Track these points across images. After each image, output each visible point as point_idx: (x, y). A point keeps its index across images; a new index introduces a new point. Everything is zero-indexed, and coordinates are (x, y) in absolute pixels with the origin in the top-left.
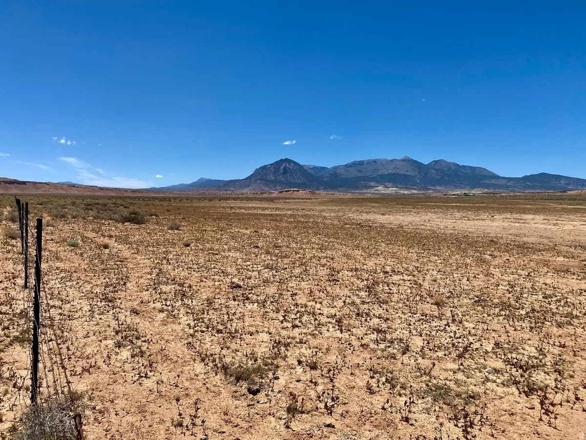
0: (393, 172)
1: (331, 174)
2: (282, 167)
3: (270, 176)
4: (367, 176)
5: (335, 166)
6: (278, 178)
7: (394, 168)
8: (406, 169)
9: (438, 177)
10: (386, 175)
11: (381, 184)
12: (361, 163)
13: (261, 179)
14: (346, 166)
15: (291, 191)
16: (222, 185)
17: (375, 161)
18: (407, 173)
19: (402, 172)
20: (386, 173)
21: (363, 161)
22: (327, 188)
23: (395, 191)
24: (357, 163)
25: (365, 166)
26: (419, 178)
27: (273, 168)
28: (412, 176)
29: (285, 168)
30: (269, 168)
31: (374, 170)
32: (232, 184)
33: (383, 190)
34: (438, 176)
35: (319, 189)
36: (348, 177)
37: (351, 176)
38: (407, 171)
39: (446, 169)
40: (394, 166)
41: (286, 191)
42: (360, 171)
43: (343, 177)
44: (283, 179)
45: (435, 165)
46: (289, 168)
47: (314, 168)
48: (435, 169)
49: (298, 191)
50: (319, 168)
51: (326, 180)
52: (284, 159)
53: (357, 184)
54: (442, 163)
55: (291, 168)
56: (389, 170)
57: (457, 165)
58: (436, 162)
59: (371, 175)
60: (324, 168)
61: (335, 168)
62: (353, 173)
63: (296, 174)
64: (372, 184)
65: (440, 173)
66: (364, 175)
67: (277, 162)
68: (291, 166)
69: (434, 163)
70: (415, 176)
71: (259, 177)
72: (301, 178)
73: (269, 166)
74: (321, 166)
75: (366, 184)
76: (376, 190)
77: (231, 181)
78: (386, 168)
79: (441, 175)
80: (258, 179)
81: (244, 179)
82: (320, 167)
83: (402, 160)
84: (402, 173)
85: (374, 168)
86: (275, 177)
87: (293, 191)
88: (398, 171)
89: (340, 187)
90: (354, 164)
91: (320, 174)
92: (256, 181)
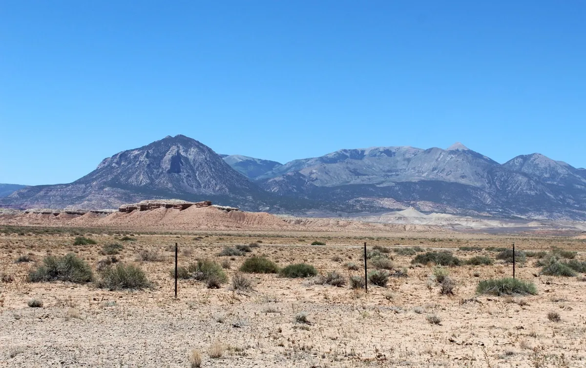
0: (431, 176)
1: (288, 177)
2: (168, 156)
3: (138, 176)
4: (373, 186)
5: (297, 161)
6: (157, 181)
7: (434, 169)
8: (460, 172)
9: (533, 193)
10: (415, 183)
11: (408, 205)
12: (358, 155)
13: (114, 184)
14: (324, 160)
15: (158, 206)
16: (15, 195)
17: (388, 152)
18: (463, 181)
19: (451, 179)
20: (415, 179)
21: (363, 152)
22: (279, 210)
23: (447, 220)
24: (348, 154)
25: (366, 161)
26: (489, 194)
27: (147, 156)
28: (476, 189)
29: (177, 161)
30: (136, 157)
31: (389, 171)
32: (42, 193)
33: (417, 218)
34: (530, 189)
35: (256, 209)
36: (327, 185)
37: (335, 183)
38: (463, 177)
39: (547, 176)
40: (434, 164)
41: (143, 208)
42: (356, 173)
43: (317, 184)
44: (170, 185)
45: (522, 165)
46: (186, 159)
47: (248, 163)
48: (525, 175)
49: (185, 207)
50: (258, 162)
51: (275, 189)
52: (173, 136)
53: (351, 202)
54: (536, 162)
55: (191, 157)
56: (423, 173)
57: (570, 167)
58: (525, 158)
59: (382, 182)
60: (271, 165)
61: (298, 164)
62: (340, 175)
63: (201, 173)
64: (387, 203)
65: (537, 183)
66: (365, 183)
67: (156, 145)
68: (192, 154)
69: (520, 160)
70: (481, 189)
71: (110, 178)
72: (214, 182)
73: (137, 152)
74: (263, 158)
75: (372, 202)
76: (400, 218)
77: (40, 188)
78: (414, 168)
79: (539, 187)
80: (106, 184)
81: (72, 184)
82: (262, 161)
83: (452, 152)
84: (453, 180)
85: (387, 168)
86: (150, 178)
87: (168, 206)
88: (443, 177)
89: (310, 208)
90: (341, 157)
91: (262, 177)
92: (101, 188)
